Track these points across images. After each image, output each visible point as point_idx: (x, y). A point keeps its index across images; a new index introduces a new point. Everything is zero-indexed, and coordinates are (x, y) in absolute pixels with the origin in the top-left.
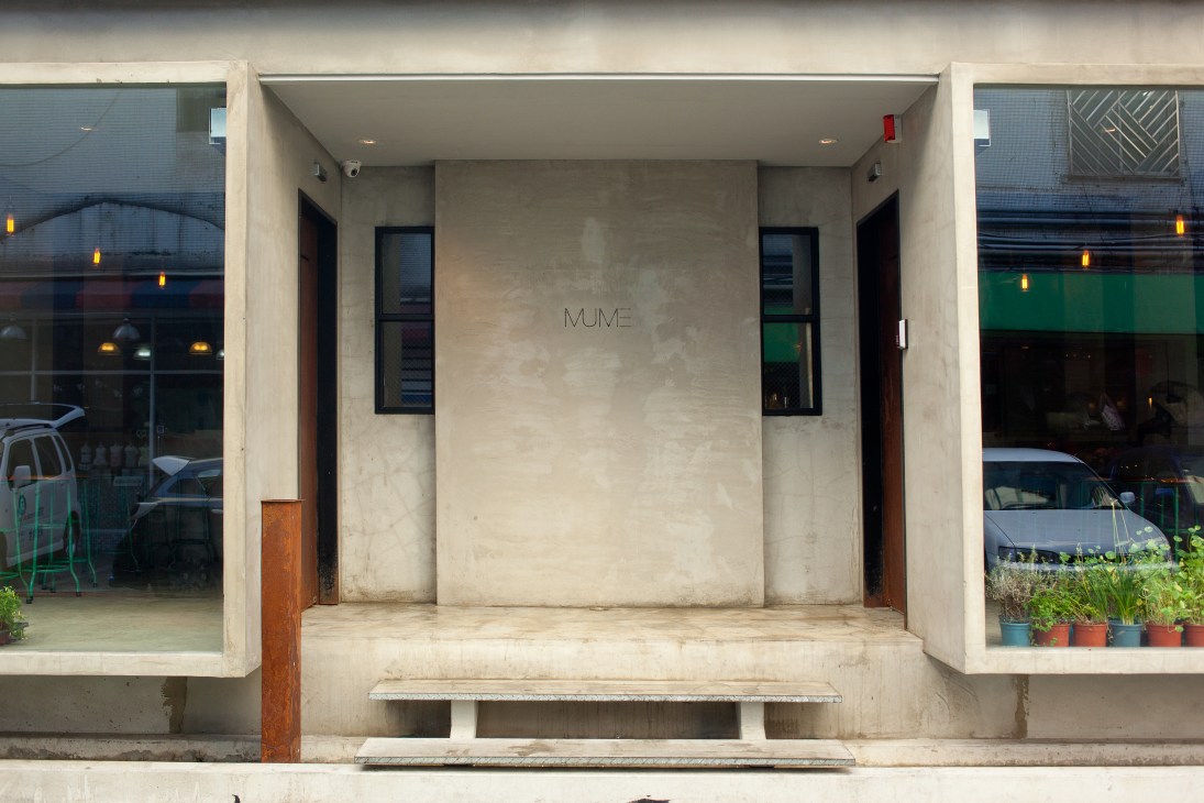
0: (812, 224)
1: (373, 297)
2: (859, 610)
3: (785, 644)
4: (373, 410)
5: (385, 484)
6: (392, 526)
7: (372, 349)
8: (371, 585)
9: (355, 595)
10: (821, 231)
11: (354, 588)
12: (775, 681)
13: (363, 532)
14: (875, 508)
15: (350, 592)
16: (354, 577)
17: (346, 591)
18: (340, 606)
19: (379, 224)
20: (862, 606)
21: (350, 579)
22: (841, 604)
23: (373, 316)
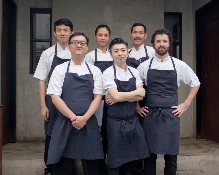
0: (180, 12)
1: (29, 33)
2: (194, 140)
3: (186, 157)
4: (29, 73)
5: (33, 99)
6: (35, 114)
7: (29, 51)
8: (27, 135)
9: (22, 139)
10: (182, 14)
11: (21, 136)
12: (183, 171)
13: (25, 116)
14: (200, 106)
15: (20, 137)
16: (22, 132)
17: (18, 138)
18: (17, 143)
19: (32, 7)
20: (195, 139)
21: (20, 133)
22: (187, 138)
23: (29, 39)
